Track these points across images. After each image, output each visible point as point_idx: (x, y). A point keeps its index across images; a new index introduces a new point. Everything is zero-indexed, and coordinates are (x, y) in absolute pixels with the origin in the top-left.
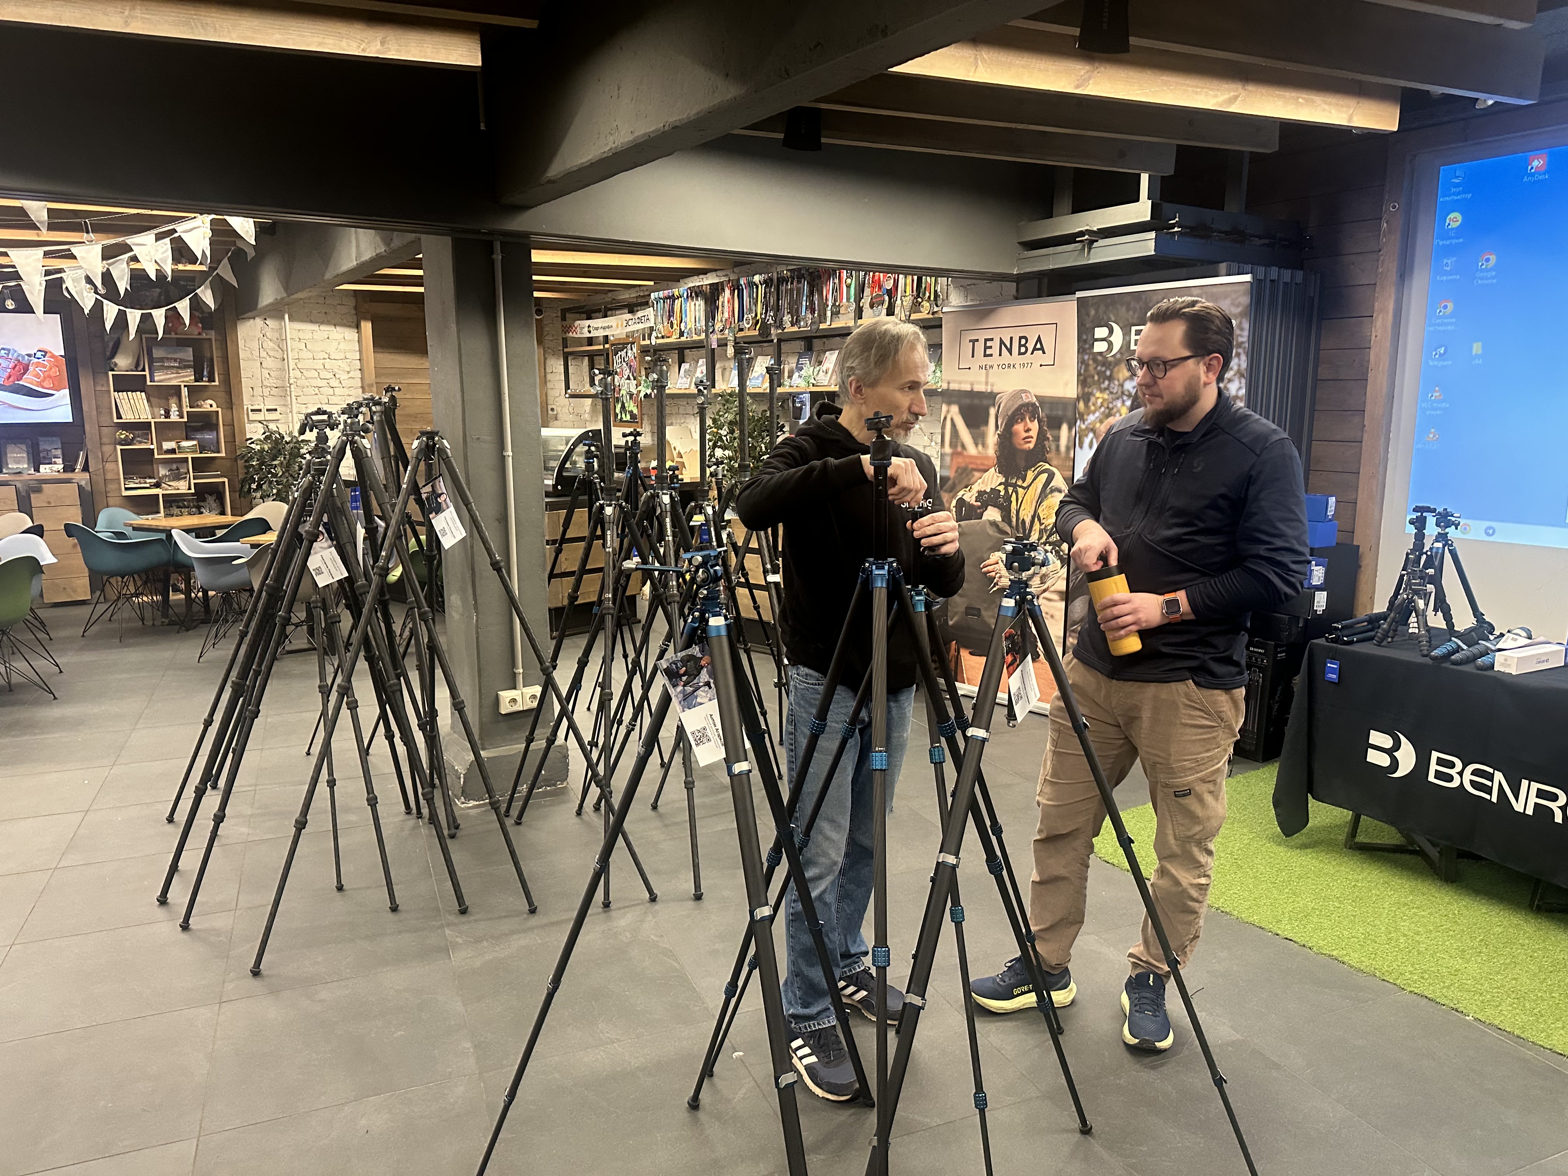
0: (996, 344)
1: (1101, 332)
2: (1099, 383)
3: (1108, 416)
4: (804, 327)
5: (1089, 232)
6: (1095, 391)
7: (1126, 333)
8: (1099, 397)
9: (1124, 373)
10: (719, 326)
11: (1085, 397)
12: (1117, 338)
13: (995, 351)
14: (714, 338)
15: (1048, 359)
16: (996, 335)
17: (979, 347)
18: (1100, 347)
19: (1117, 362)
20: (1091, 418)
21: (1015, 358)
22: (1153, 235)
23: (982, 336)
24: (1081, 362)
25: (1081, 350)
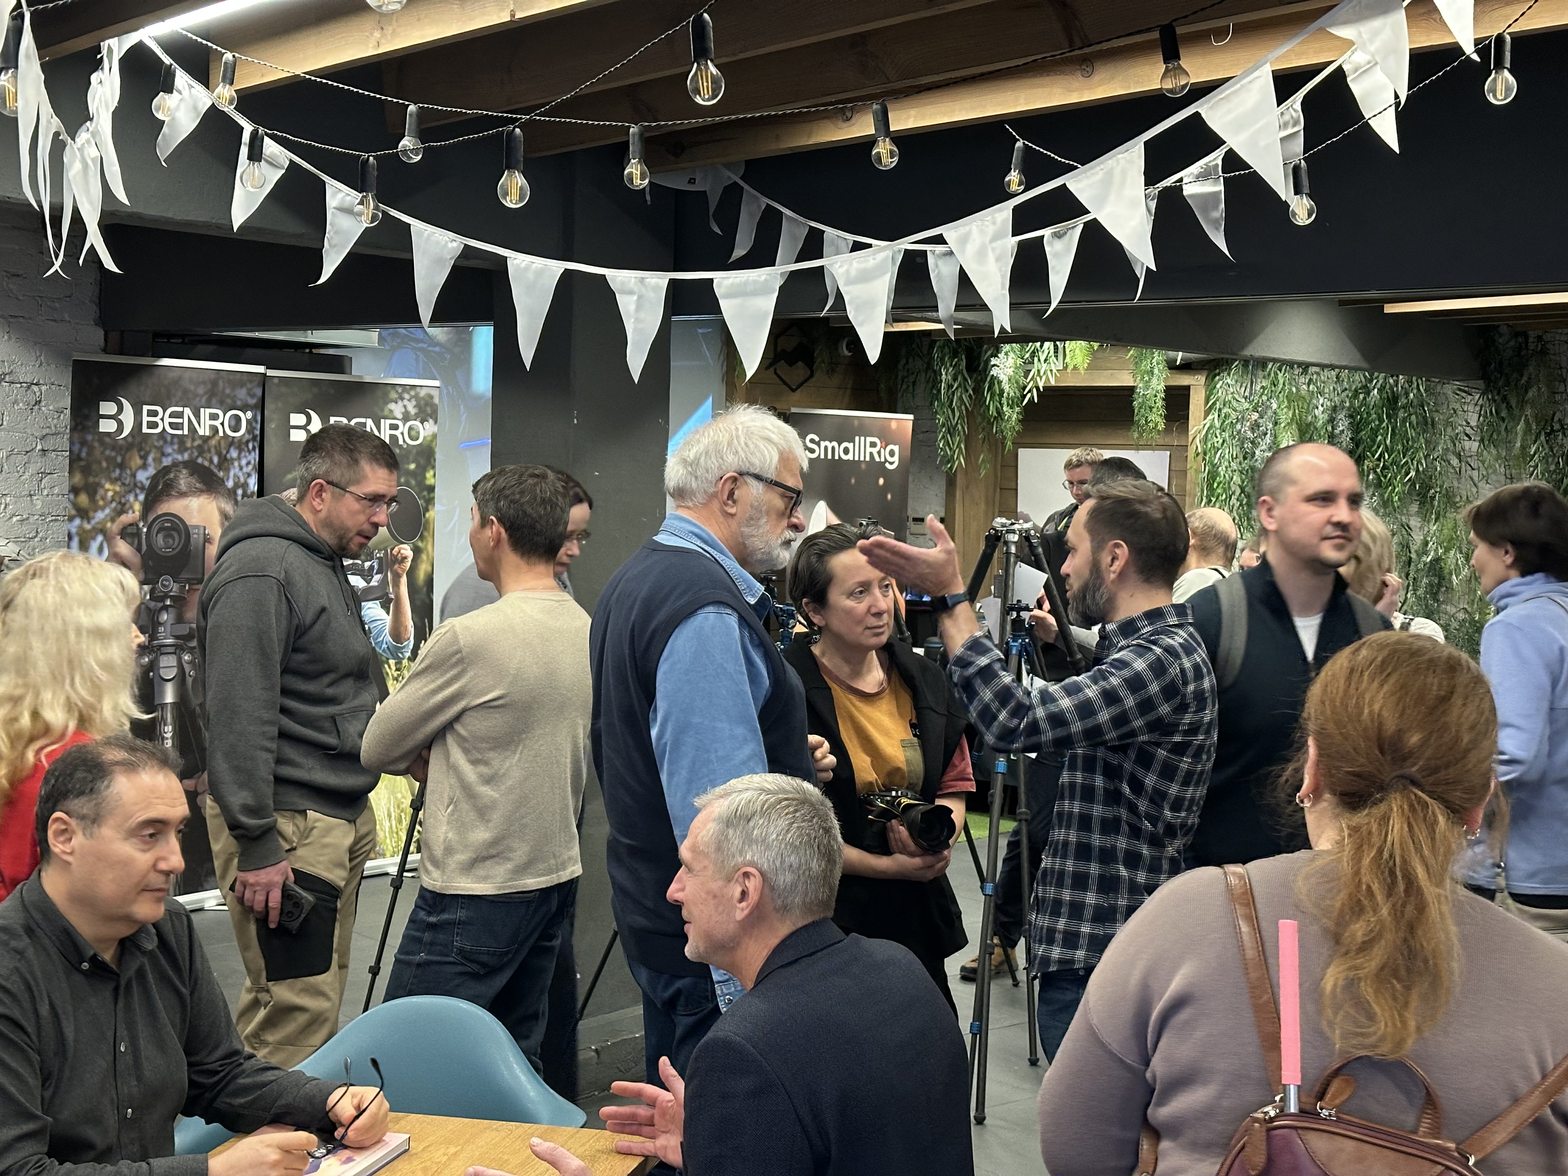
1: (108, 408)
2: (108, 471)
6: (103, 481)
7: (138, 414)
8: (109, 489)
9: (136, 461)
11: (91, 488)
12: (128, 417)
18: (107, 426)
19: (129, 447)
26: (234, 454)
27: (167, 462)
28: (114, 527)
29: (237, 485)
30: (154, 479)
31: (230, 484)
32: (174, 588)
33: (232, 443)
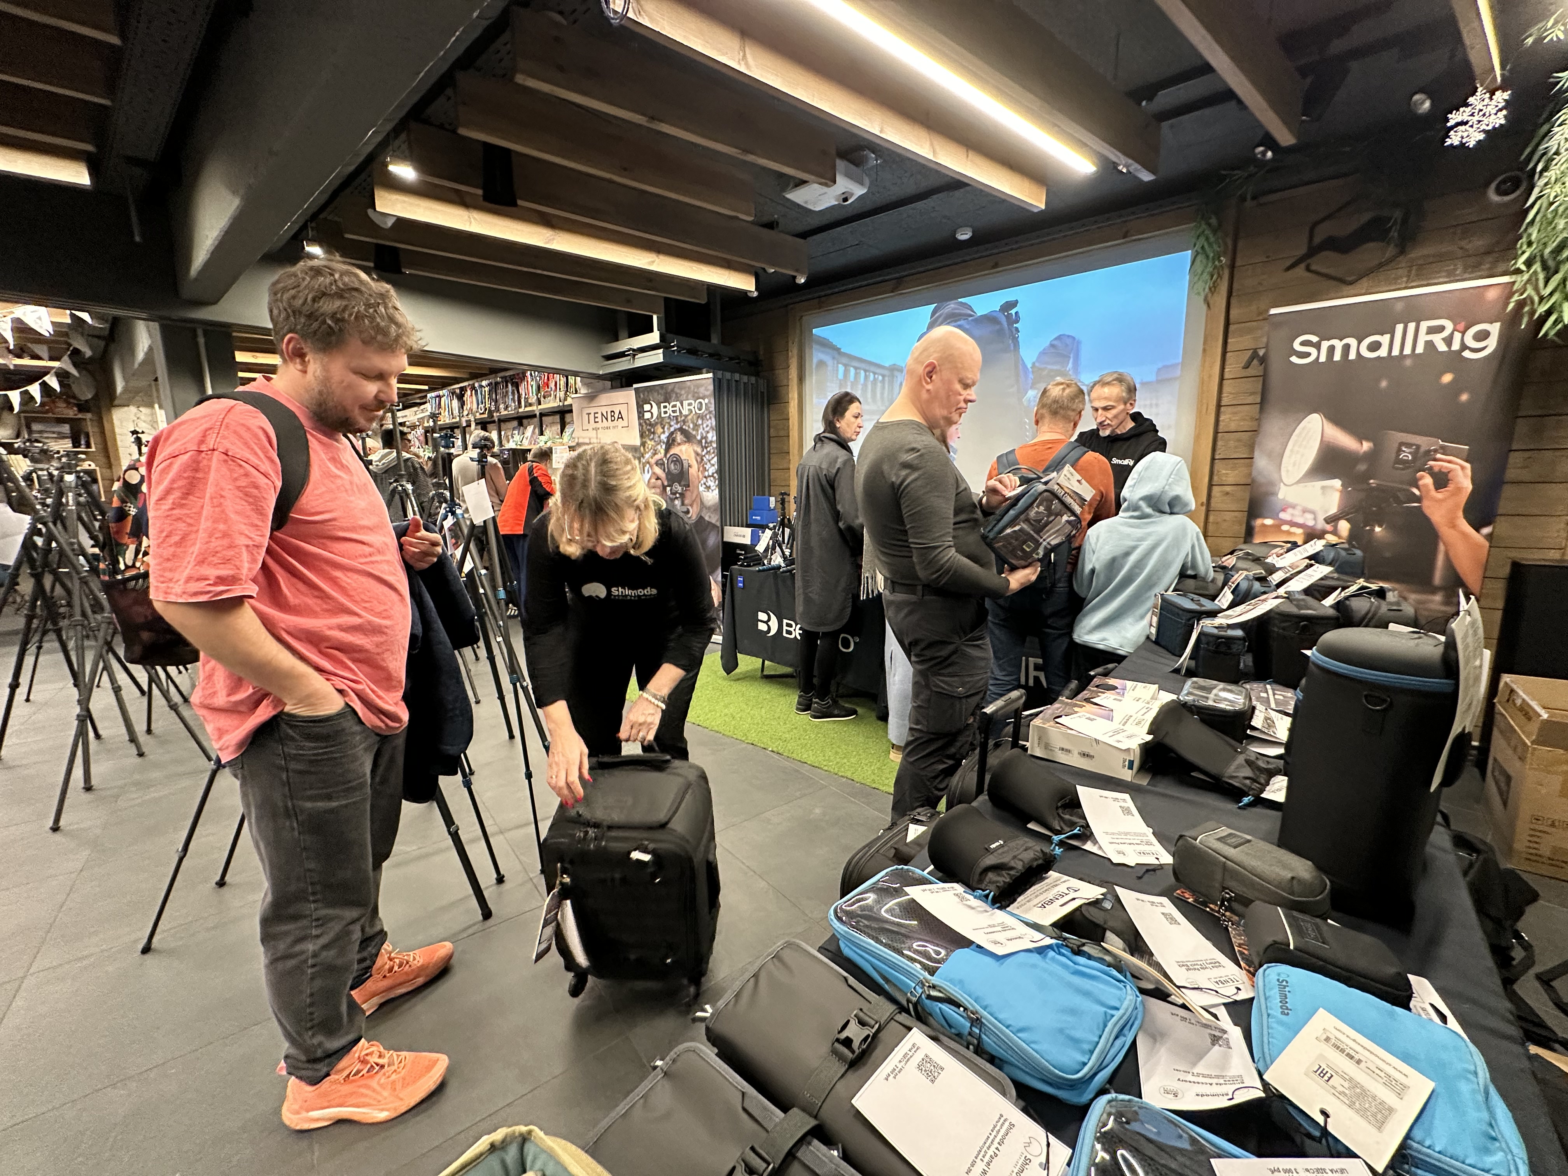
0: (599, 415)
1: (647, 407)
2: (649, 436)
3: (655, 454)
4: (511, 411)
5: (634, 350)
6: (647, 440)
7: (659, 408)
8: (650, 443)
9: (660, 430)
10: (465, 413)
11: (643, 444)
12: (655, 410)
13: (599, 419)
14: (464, 420)
15: (625, 423)
16: (599, 410)
17: (592, 416)
18: (647, 416)
19: (656, 424)
20: (647, 456)
21: (610, 423)
22: (661, 351)
23: (592, 411)
24: (640, 424)
25: (639, 418)
26: (700, 422)
27: (672, 429)
28: (653, 461)
29: (702, 438)
30: (668, 438)
31: (699, 438)
32: (679, 489)
33: (699, 416)
